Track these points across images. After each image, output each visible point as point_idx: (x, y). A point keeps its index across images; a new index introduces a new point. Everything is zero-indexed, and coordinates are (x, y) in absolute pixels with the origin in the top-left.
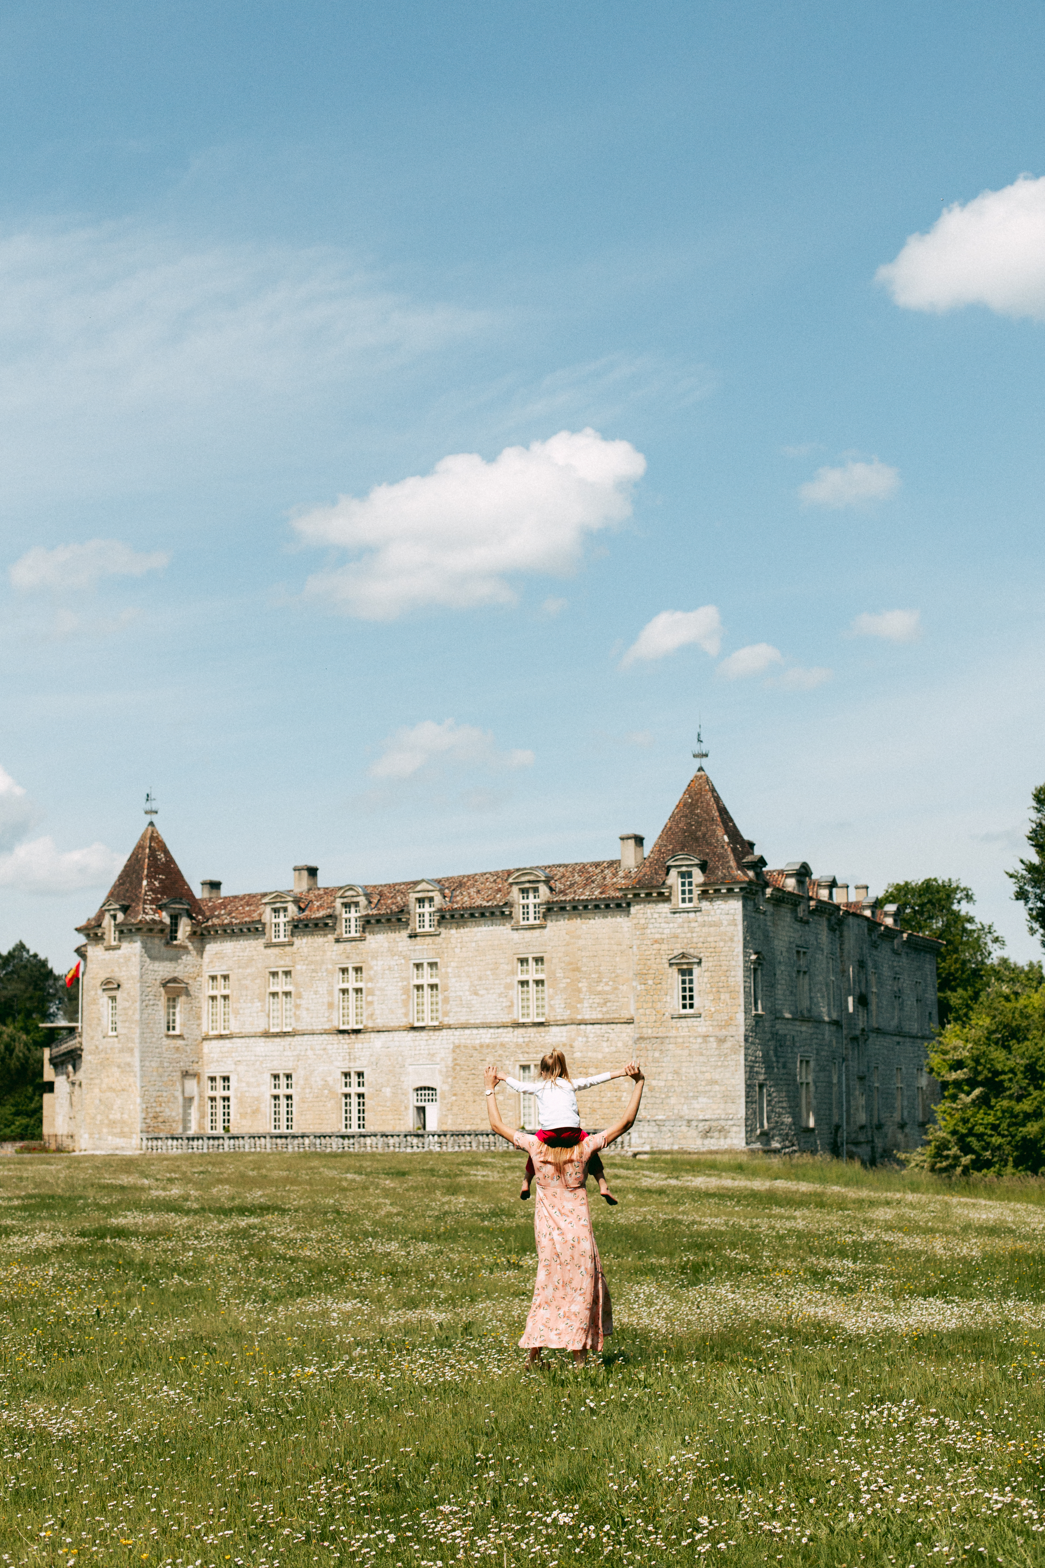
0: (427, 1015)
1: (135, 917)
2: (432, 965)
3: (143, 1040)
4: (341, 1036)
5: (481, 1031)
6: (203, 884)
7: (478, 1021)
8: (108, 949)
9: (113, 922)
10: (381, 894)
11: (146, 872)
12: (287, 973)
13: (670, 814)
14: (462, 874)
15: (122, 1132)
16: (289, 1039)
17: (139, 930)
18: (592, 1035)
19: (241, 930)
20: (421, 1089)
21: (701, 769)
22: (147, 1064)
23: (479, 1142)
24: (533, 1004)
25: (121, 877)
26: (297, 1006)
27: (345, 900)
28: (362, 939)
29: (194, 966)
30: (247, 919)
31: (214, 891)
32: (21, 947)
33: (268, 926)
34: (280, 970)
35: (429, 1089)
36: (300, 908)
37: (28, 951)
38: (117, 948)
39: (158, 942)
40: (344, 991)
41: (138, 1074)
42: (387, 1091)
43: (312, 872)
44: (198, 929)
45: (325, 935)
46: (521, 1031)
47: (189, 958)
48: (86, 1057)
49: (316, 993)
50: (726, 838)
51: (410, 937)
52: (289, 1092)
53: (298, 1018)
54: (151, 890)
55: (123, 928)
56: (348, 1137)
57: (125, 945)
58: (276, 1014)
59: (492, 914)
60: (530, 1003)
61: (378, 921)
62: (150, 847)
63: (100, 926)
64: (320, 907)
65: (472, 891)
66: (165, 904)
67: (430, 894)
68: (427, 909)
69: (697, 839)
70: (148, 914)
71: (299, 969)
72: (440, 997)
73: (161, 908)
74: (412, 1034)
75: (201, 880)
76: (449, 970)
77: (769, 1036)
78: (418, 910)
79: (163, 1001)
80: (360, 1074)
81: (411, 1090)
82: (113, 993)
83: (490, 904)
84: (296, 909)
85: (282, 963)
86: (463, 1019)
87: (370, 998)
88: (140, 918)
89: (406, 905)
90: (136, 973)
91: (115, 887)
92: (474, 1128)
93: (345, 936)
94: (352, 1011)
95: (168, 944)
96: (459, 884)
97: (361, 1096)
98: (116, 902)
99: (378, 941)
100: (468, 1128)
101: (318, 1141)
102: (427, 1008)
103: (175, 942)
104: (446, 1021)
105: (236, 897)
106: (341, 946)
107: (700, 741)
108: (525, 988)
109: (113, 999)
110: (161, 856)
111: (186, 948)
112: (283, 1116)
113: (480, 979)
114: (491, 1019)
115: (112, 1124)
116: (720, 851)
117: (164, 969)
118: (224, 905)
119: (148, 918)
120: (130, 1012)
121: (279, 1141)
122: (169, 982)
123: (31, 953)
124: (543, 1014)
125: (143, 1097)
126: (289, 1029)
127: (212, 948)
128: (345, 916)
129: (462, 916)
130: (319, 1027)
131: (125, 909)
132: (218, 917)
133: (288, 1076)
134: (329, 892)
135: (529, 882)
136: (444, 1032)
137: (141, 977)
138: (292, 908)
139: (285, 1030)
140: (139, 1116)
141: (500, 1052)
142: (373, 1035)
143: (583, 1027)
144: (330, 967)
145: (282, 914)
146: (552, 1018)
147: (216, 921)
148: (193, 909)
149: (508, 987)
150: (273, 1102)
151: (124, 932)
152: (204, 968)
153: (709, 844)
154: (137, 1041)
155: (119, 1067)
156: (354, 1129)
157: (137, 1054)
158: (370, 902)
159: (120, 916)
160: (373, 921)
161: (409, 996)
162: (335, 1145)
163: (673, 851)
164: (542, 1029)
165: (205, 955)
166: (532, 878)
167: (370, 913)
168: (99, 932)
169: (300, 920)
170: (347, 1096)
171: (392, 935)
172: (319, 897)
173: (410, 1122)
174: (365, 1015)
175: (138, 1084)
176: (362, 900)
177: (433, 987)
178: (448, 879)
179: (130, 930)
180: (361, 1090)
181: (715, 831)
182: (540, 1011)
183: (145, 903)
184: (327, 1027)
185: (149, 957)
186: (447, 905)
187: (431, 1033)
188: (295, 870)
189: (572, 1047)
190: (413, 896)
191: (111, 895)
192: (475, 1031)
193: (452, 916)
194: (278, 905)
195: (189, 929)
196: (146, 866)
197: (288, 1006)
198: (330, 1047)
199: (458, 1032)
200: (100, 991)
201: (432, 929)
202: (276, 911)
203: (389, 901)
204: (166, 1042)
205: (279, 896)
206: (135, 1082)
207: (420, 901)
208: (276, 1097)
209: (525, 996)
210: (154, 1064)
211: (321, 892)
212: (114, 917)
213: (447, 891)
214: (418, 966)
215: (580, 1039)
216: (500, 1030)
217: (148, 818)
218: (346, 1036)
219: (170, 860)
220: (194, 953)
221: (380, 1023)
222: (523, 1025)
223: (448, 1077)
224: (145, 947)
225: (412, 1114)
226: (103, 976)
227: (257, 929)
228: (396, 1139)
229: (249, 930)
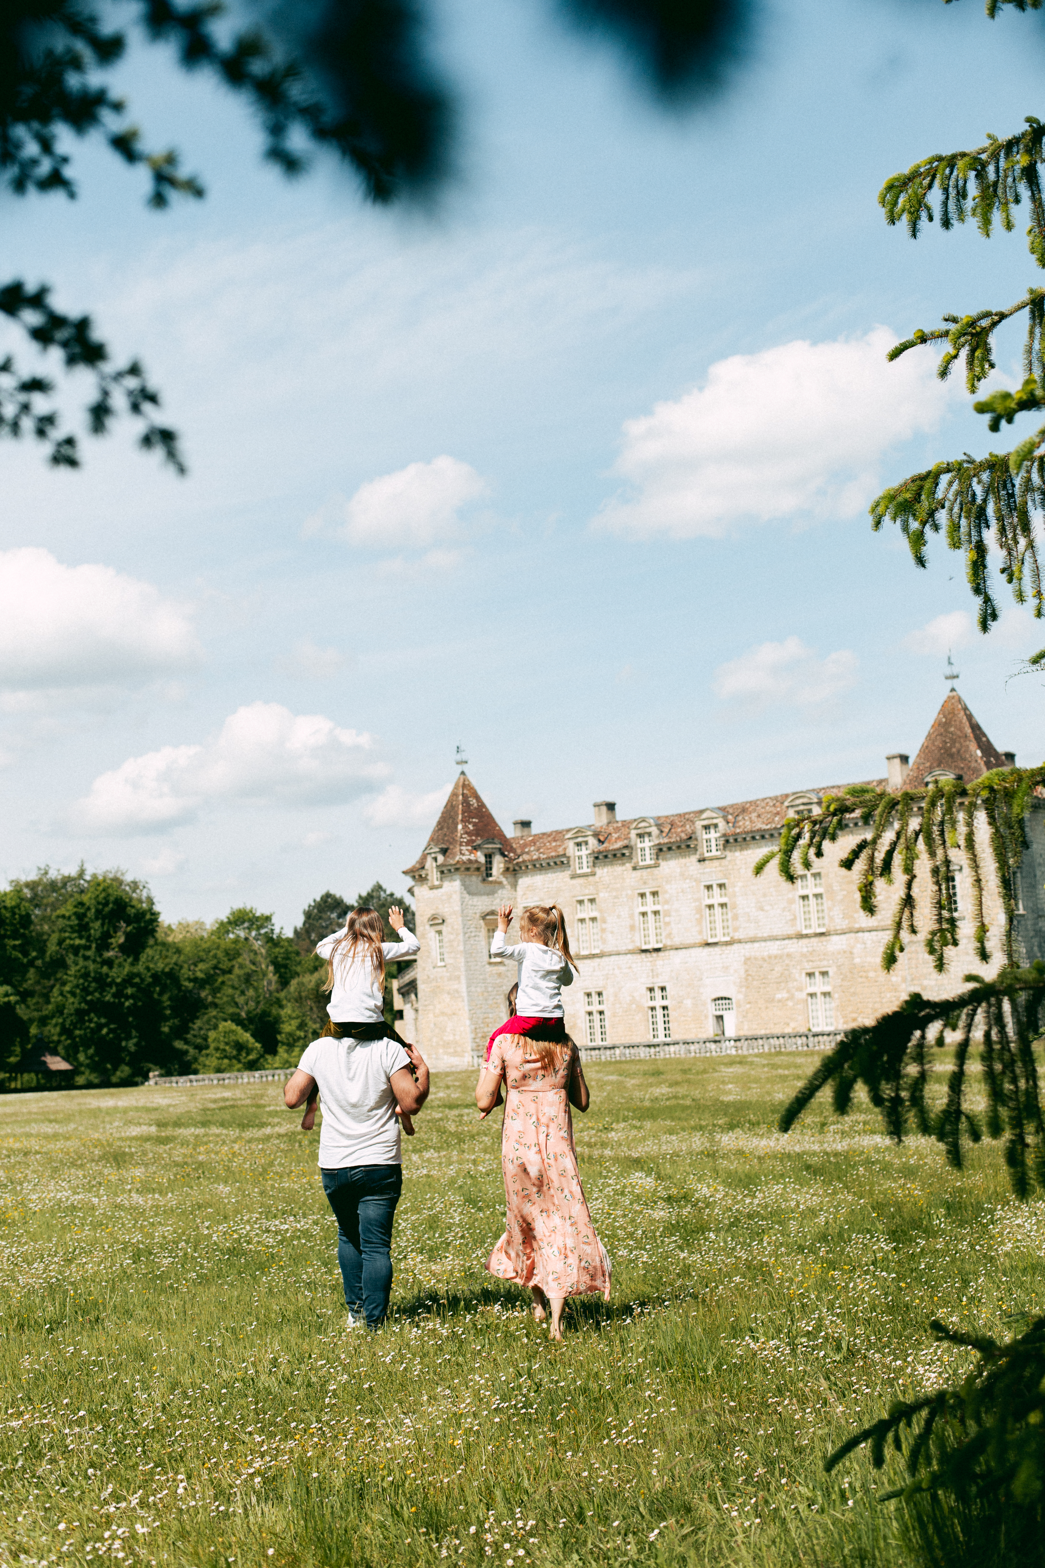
0: (719, 931)
1: (453, 858)
2: (721, 886)
3: (469, 968)
4: (643, 955)
5: (769, 943)
6: (515, 824)
7: (765, 935)
8: (432, 888)
9: (434, 864)
10: (672, 825)
11: (460, 817)
12: (592, 901)
13: (926, 733)
14: (744, 800)
15: (456, 1052)
16: (597, 960)
17: (457, 869)
18: (869, 942)
19: (549, 864)
20: (718, 999)
21: (953, 690)
22: (473, 989)
23: (770, 1045)
24: (814, 916)
25: (439, 823)
26: (603, 930)
27: (639, 831)
28: (656, 866)
29: (509, 899)
30: (553, 854)
31: (526, 829)
32: (379, 888)
33: (572, 859)
34: (586, 898)
35: (725, 999)
36: (600, 841)
37: (385, 891)
38: (440, 887)
39: (475, 880)
40: (644, 914)
41: (466, 999)
42: (688, 1003)
43: (611, 807)
44: (511, 866)
45: (623, 864)
46: (805, 941)
47: (505, 892)
48: (421, 987)
49: (619, 916)
50: (979, 753)
51: (700, 861)
52: (601, 1008)
53: (604, 941)
54: (466, 833)
55: (444, 869)
56: (654, 1046)
57: (446, 884)
58: (585, 938)
59: (772, 835)
60: (812, 916)
61: (670, 849)
62: (463, 794)
63: (423, 868)
64: (618, 838)
65: (754, 815)
66: (479, 845)
67: (715, 821)
68: (713, 835)
69: (951, 756)
70: (464, 854)
71: (602, 896)
72: (730, 915)
73: (476, 848)
74: (708, 950)
75: (513, 820)
76: (737, 889)
77: (1032, 933)
78: (705, 836)
79: (483, 932)
80: (663, 989)
81: (709, 1001)
82: (439, 928)
83: (768, 827)
84: (595, 842)
85: (587, 892)
86: (751, 934)
87: (667, 919)
88: (457, 858)
89: (694, 832)
90: (457, 908)
91: (435, 832)
92: (768, 1032)
93: (641, 864)
94: (652, 932)
95: (484, 880)
96: (743, 809)
97: (664, 1008)
98: (436, 845)
99: (672, 866)
100: (762, 1032)
101: (627, 1051)
102: (719, 925)
103: (490, 879)
104: (737, 936)
105: (544, 834)
106: (638, 873)
107: (950, 663)
108: (806, 902)
109: (440, 932)
110: (473, 802)
111: (500, 883)
112: (598, 1030)
113: (765, 895)
114: (776, 932)
115: (447, 1045)
116: (973, 765)
117: (483, 904)
118: (534, 842)
119: (465, 858)
120: (455, 944)
121: (593, 1053)
122: (488, 914)
123: (388, 892)
124: (824, 925)
125: (471, 1019)
126: (597, 951)
127: (524, 882)
128: (640, 845)
129: (745, 839)
130: (623, 948)
131: (444, 851)
132: (528, 853)
133: (600, 994)
134: (626, 824)
135: (804, 804)
136: (736, 947)
137: (462, 911)
138: (592, 841)
139: (594, 952)
140: (469, 1036)
141: (787, 962)
142: (672, 952)
143: (860, 934)
144: (629, 892)
145: (584, 847)
146: (832, 928)
147: (526, 857)
148: (505, 847)
149: (791, 902)
150: (588, 1017)
151: (445, 872)
152: (519, 900)
153: (963, 759)
154: (463, 969)
155: (449, 993)
156: (661, 1039)
157: (463, 981)
158: (662, 832)
159: (441, 858)
160: (665, 849)
161: (702, 916)
162: (643, 1053)
163: (931, 767)
164: (823, 938)
165: (518, 888)
166: (805, 800)
167: (662, 841)
168: (423, 873)
169: (600, 852)
170: (653, 1009)
171: (683, 861)
172: (617, 830)
173: (710, 1029)
174: (664, 934)
175: (466, 1008)
176: (654, 830)
177: (723, 905)
178: (732, 806)
179: (450, 871)
180: (665, 1003)
181: (968, 747)
182: (821, 922)
183: (461, 845)
184: (630, 947)
185: (469, 893)
186: (730, 830)
187: (724, 948)
188: (595, 806)
189: (851, 953)
190: (699, 824)
191: (432, 839)
192: (763, 944)
193: (736, 840)
194: (580, 840)
195: (502, 865)
196: (460, 812)
197: (595, 931)
198: (634, 965)
199: (748, 946)
200: (428, 927)
201: (719, 853)
202: (579, 844)
203: (679, 830)
204: (489, 968)
205: (580, 831)
206: (463, 1007)
207: (706, 828)
208: (590, 1013)
209: (806, 909)
210: (479, 989)
211: (620, 825)
212: (435, 859)
213: (730, 817)
214: (709, 887)
215: (859, 946)
216: (786, 942)
217: (459, 768)
218: (648, 954)
219: (482, 805)
220: (508, 887)
221: (677, 941)
222: (807, 936)
223: (741, 987)
224: (463, 884)
225: (711, 1023)
226: (429, 913)
227: (562, 862)
228: (697, 1046)
229: (555, 863)
